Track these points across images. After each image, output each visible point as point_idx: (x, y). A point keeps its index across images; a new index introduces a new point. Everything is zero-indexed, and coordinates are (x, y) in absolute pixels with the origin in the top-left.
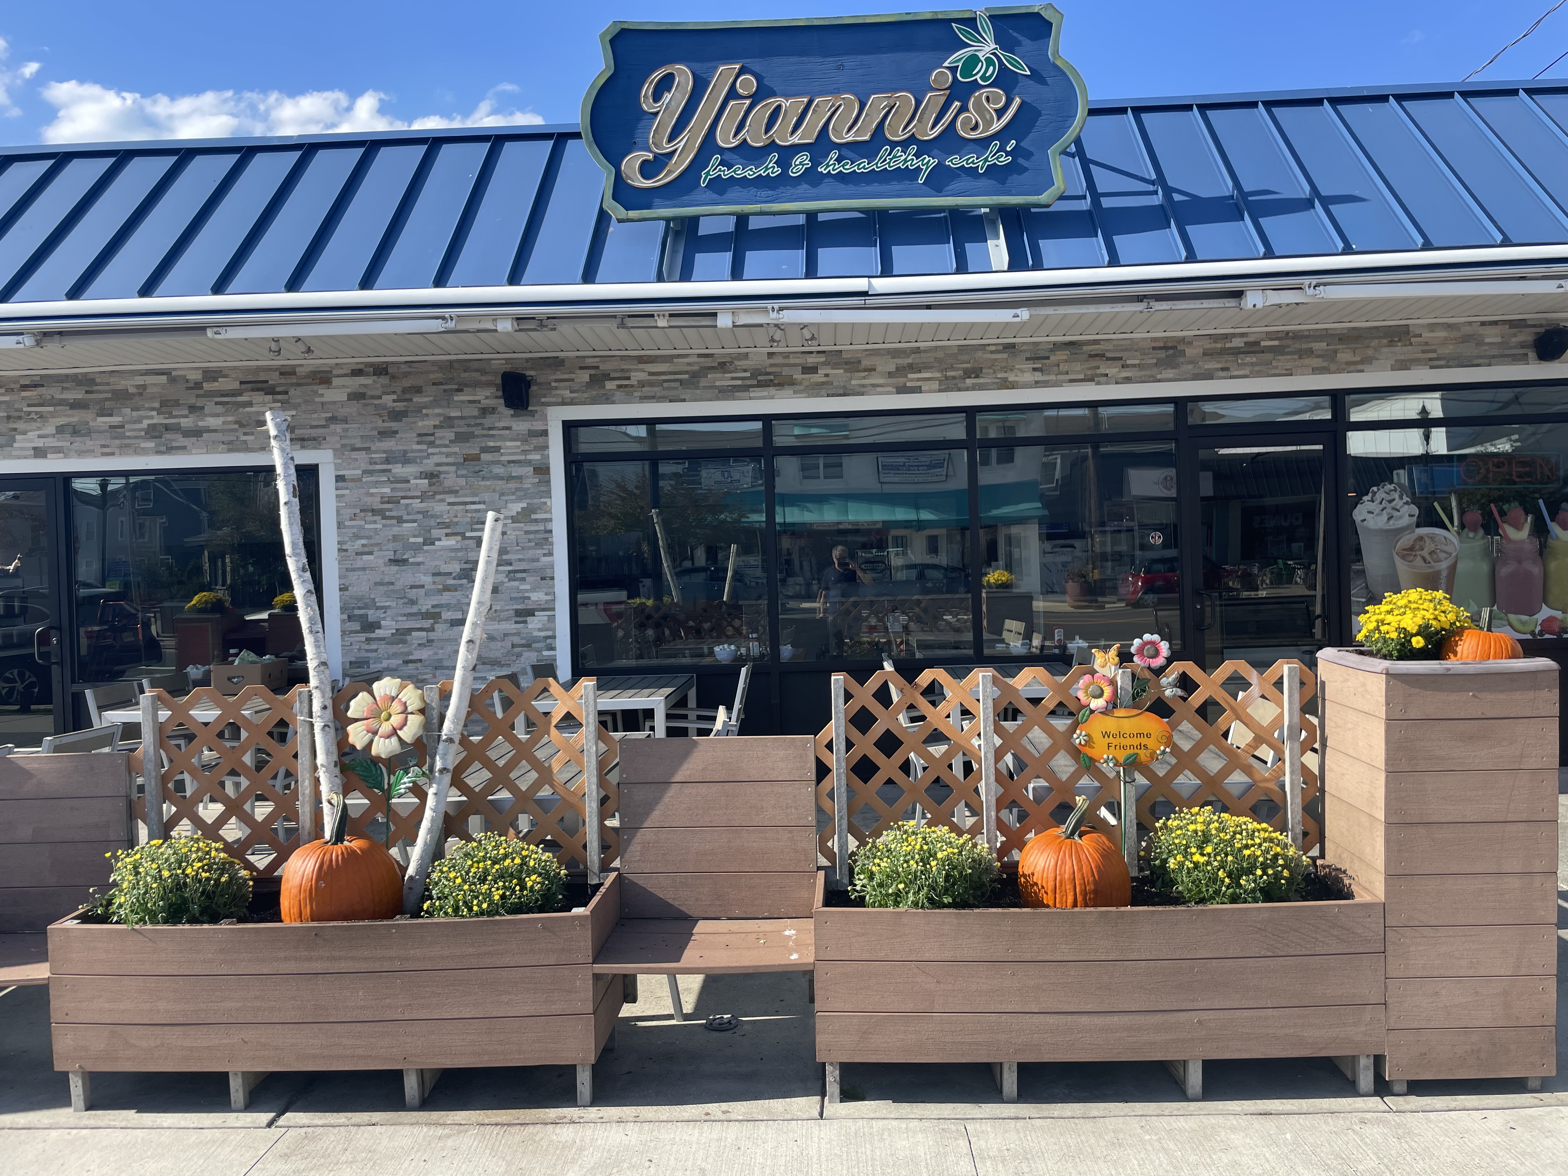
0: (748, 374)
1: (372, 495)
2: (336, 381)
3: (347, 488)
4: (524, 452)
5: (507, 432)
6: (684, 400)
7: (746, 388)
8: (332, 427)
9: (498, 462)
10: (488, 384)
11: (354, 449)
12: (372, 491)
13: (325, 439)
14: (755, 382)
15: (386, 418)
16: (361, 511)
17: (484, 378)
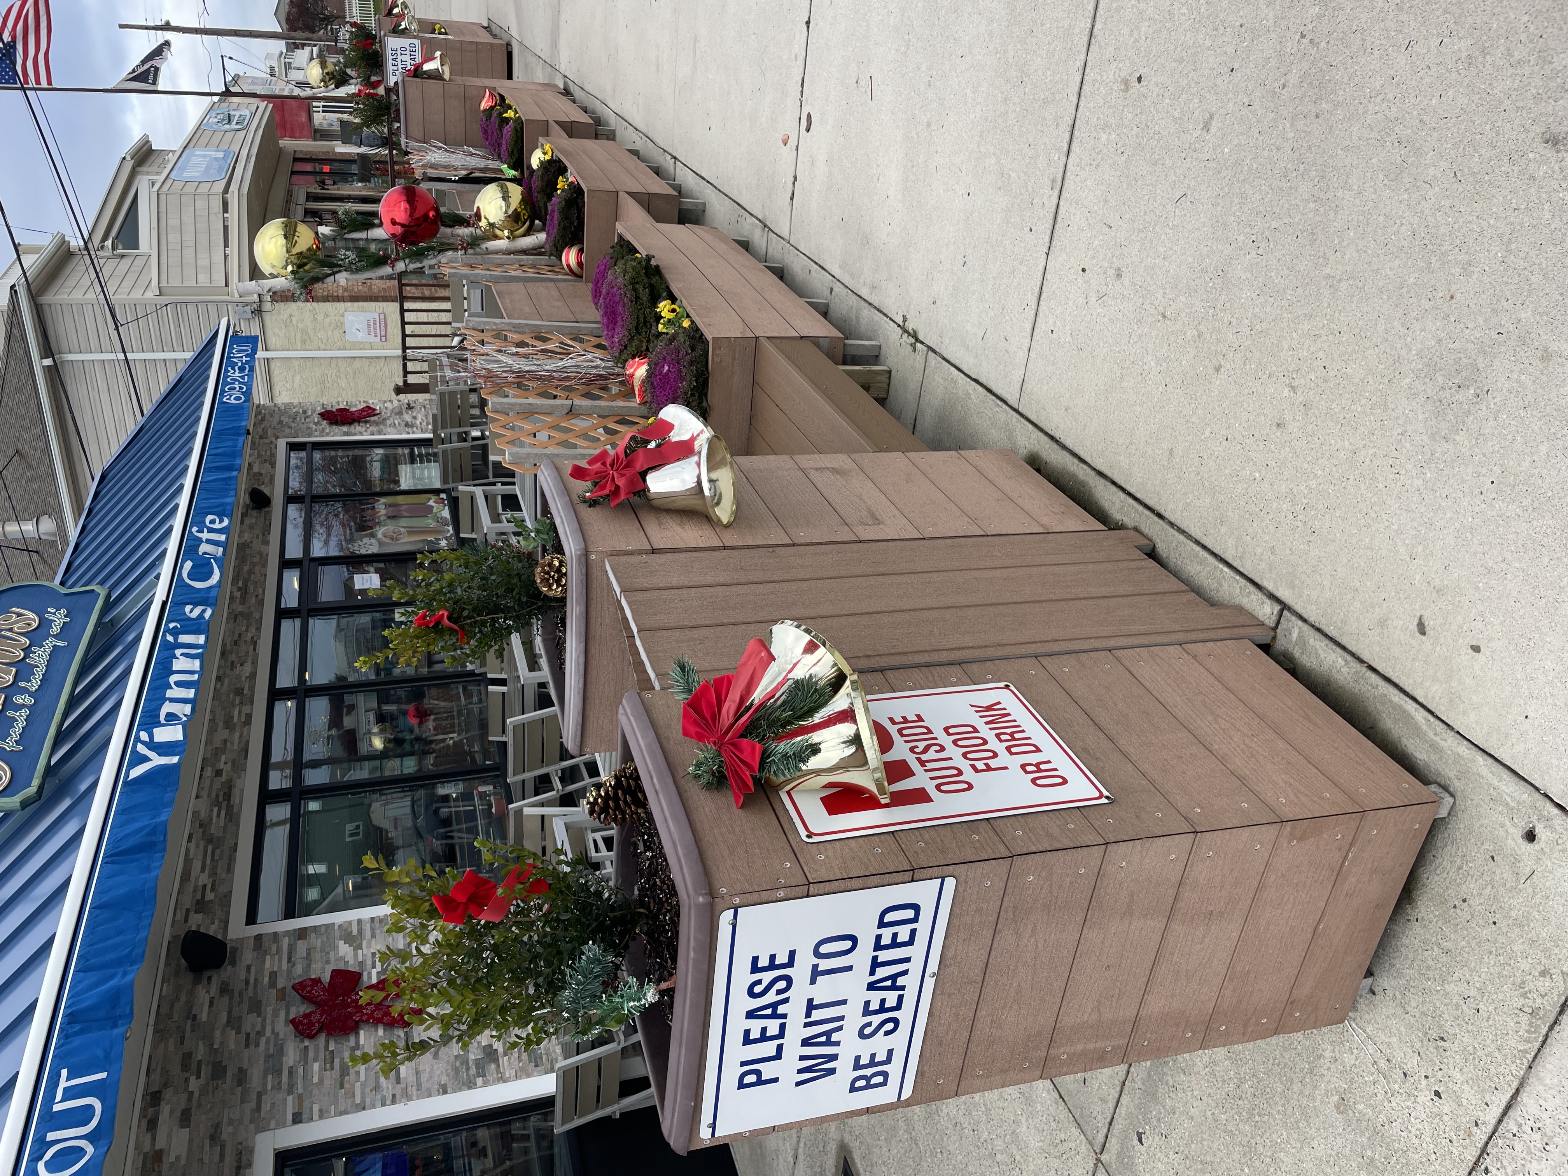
0: (216, 809)
1: (321, 1081)
2: (160, 1144)
3: (311, 1109)
4: (279, 951)
5: (253, 969)
6: (236, 844)
7: (230, 808)
8: (224, 1136)
9: (289, 971)
10: (191, 994)
11: (259, 1108)
12: (316, 1080)
13: (241, 1143)
14: (224, 804)
15: (220, 1082)
16: (342, 1086)
17: (183, 998)
